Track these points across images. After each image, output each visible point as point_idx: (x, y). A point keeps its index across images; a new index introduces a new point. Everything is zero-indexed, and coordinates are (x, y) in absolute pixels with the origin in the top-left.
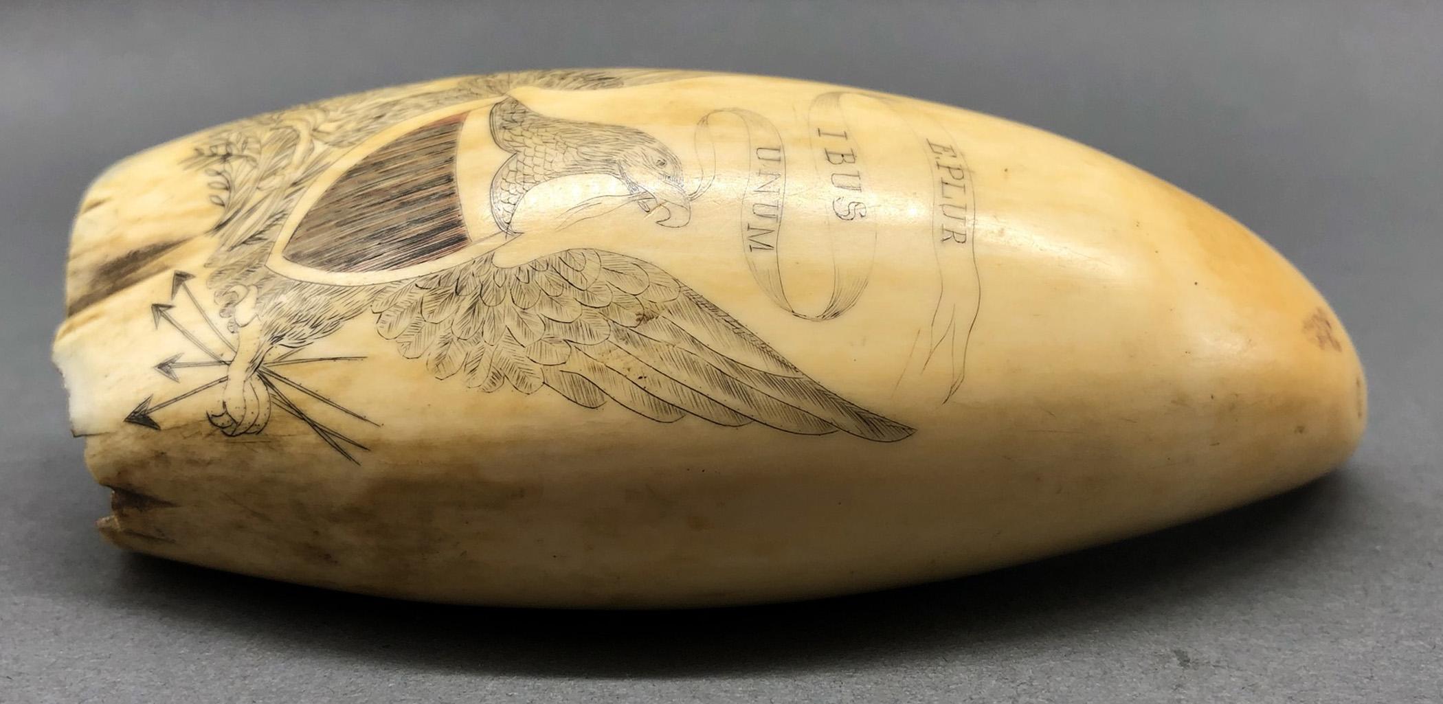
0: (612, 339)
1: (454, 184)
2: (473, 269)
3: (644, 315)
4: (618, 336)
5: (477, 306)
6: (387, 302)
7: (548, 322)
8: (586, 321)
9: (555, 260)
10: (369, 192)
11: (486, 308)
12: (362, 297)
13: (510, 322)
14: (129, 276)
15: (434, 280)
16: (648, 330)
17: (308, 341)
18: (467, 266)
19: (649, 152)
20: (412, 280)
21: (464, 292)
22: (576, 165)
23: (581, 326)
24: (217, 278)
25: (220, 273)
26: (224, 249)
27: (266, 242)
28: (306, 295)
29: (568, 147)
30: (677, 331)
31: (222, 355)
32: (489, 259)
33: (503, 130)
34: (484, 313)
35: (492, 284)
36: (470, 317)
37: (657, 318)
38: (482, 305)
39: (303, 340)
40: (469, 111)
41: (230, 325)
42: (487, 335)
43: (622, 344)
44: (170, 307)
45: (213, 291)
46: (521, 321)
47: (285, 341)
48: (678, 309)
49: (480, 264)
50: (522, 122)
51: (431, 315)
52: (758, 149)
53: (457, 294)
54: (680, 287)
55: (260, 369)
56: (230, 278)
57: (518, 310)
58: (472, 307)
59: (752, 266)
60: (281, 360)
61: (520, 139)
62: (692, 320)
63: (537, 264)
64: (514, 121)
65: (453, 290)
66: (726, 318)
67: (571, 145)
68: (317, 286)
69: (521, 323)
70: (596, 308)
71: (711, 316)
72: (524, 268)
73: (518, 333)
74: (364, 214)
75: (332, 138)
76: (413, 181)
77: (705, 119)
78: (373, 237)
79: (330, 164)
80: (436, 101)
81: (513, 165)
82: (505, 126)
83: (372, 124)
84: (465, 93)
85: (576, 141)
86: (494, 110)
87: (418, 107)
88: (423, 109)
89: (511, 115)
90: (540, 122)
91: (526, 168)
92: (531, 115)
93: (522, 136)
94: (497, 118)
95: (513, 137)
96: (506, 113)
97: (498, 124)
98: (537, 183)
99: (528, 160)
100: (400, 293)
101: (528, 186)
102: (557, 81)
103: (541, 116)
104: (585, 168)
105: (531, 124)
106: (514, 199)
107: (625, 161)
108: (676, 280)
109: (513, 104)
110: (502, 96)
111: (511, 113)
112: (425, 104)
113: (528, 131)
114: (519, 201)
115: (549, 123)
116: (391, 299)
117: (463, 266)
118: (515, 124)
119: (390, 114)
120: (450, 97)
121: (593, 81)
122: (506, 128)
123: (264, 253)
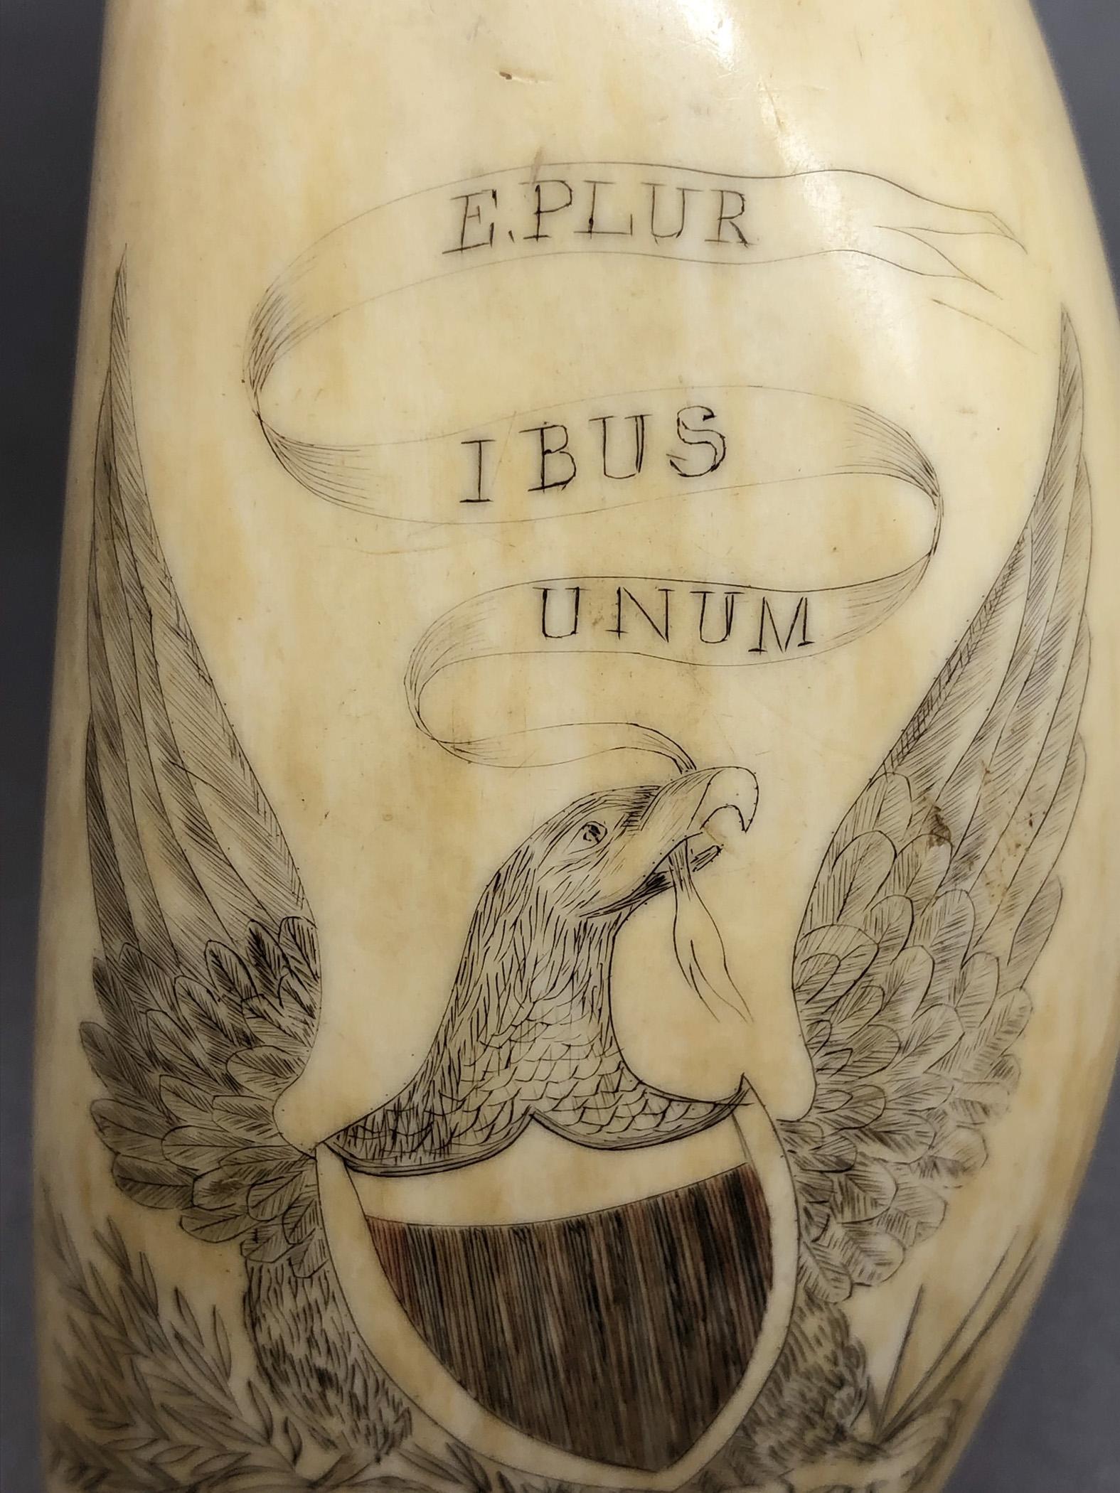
0: (967, 885)
1: (593, 1217)
2: (805, 1151)
3: (932, 833)
4: (965, 875)
5: (879, 1130)
6: (836, 1280)
7: (928, 1002)
8: (933, 935)
9: (808, 1012)
10: (566, 1363)
11: (887, 1113)
12: (812, 1324)
13: (917, 1069)
15: (812, 1212)
16: (958, 822)
17: (862, 1386)
18: (798, 1163)
19: (556, 859)
20: (802, 1247)
21: (850, 1157)
22: (583, 998)
23: (942, 943)
28: (773, 1412)
29: (527, 1019)
30: (963, 768)
32: (789, 1130)
33: (454, 1149)
34: (896, 1115)
35: (842, 1113)
36: (898, 1138)
37: (938, 809)
38: (881, 1121)
39: (859, 1394)
40: (366, 1218)
42: (933, 1102)
43: (979, 865)
46: (921, 1048)
47: (847, 1422)
48: (925, 773)
49: (798, 1140)
50: (431, 1113)
51: (880, 1202)
52: (545, 634)
53: (851, 1168)
54: (886, 773)
55: (877, 1443)
57: (899, 1058)
58: (881, 1138)
59: (844, 639)
61: (488, 1114)
62: (945, 745)
63: (815, 1040)
64: (427, 1130)
65: (842, 1177)
66: (943, 683)
67: (523, 1014)
69: (923, 1049)
70: (913, 922)
71: (939, 709)
72: (818, 1062)
73: (938, 1051)
74: (620, 1361)
75: (363, 1452)
76: (560, 1292)
77: (449, 747)
78: (685, 1334)
79: (451, 1442)
80: (296, 1282)
81: (566, 1117)
82: (437, 1145)
83: (346, 1389)
84: (275, 1229)
85: (513, 1005)
86: (373, 1171)
87: (310, 1312)
88: (326, 1303)
89: (399, 1137)
90: (437, 1079)
91: (576, 1093)
92: (410, 1098)
93: (478, 1109)
94: (406, 1162)
95: (477, 1127)
96: (388, 1147)
97: (427, 1159)
98: (622, 1066)
99: (554, 1091)
100: (824, 1264)
101: (627, 1083)
102: (259, 1052)
103: (418, 1078)
104: (595, 981)
105: (441, 1095)
106: (657, 1104)
107: (582, 904)
108: (871, 782)
109: (355, 1137)
110: (314, 1158)
111: (394, 1138)
112: (301, 1302)
113: (464, 1100)
114: (662, 1095)
115: (445, 1063)
116: (831, 1275)
117: (795, 1169)
118: (435, 1126)
119: (321, 1361)
120: (286, 1257)
121: (272, 978)
122: (446, 1141)
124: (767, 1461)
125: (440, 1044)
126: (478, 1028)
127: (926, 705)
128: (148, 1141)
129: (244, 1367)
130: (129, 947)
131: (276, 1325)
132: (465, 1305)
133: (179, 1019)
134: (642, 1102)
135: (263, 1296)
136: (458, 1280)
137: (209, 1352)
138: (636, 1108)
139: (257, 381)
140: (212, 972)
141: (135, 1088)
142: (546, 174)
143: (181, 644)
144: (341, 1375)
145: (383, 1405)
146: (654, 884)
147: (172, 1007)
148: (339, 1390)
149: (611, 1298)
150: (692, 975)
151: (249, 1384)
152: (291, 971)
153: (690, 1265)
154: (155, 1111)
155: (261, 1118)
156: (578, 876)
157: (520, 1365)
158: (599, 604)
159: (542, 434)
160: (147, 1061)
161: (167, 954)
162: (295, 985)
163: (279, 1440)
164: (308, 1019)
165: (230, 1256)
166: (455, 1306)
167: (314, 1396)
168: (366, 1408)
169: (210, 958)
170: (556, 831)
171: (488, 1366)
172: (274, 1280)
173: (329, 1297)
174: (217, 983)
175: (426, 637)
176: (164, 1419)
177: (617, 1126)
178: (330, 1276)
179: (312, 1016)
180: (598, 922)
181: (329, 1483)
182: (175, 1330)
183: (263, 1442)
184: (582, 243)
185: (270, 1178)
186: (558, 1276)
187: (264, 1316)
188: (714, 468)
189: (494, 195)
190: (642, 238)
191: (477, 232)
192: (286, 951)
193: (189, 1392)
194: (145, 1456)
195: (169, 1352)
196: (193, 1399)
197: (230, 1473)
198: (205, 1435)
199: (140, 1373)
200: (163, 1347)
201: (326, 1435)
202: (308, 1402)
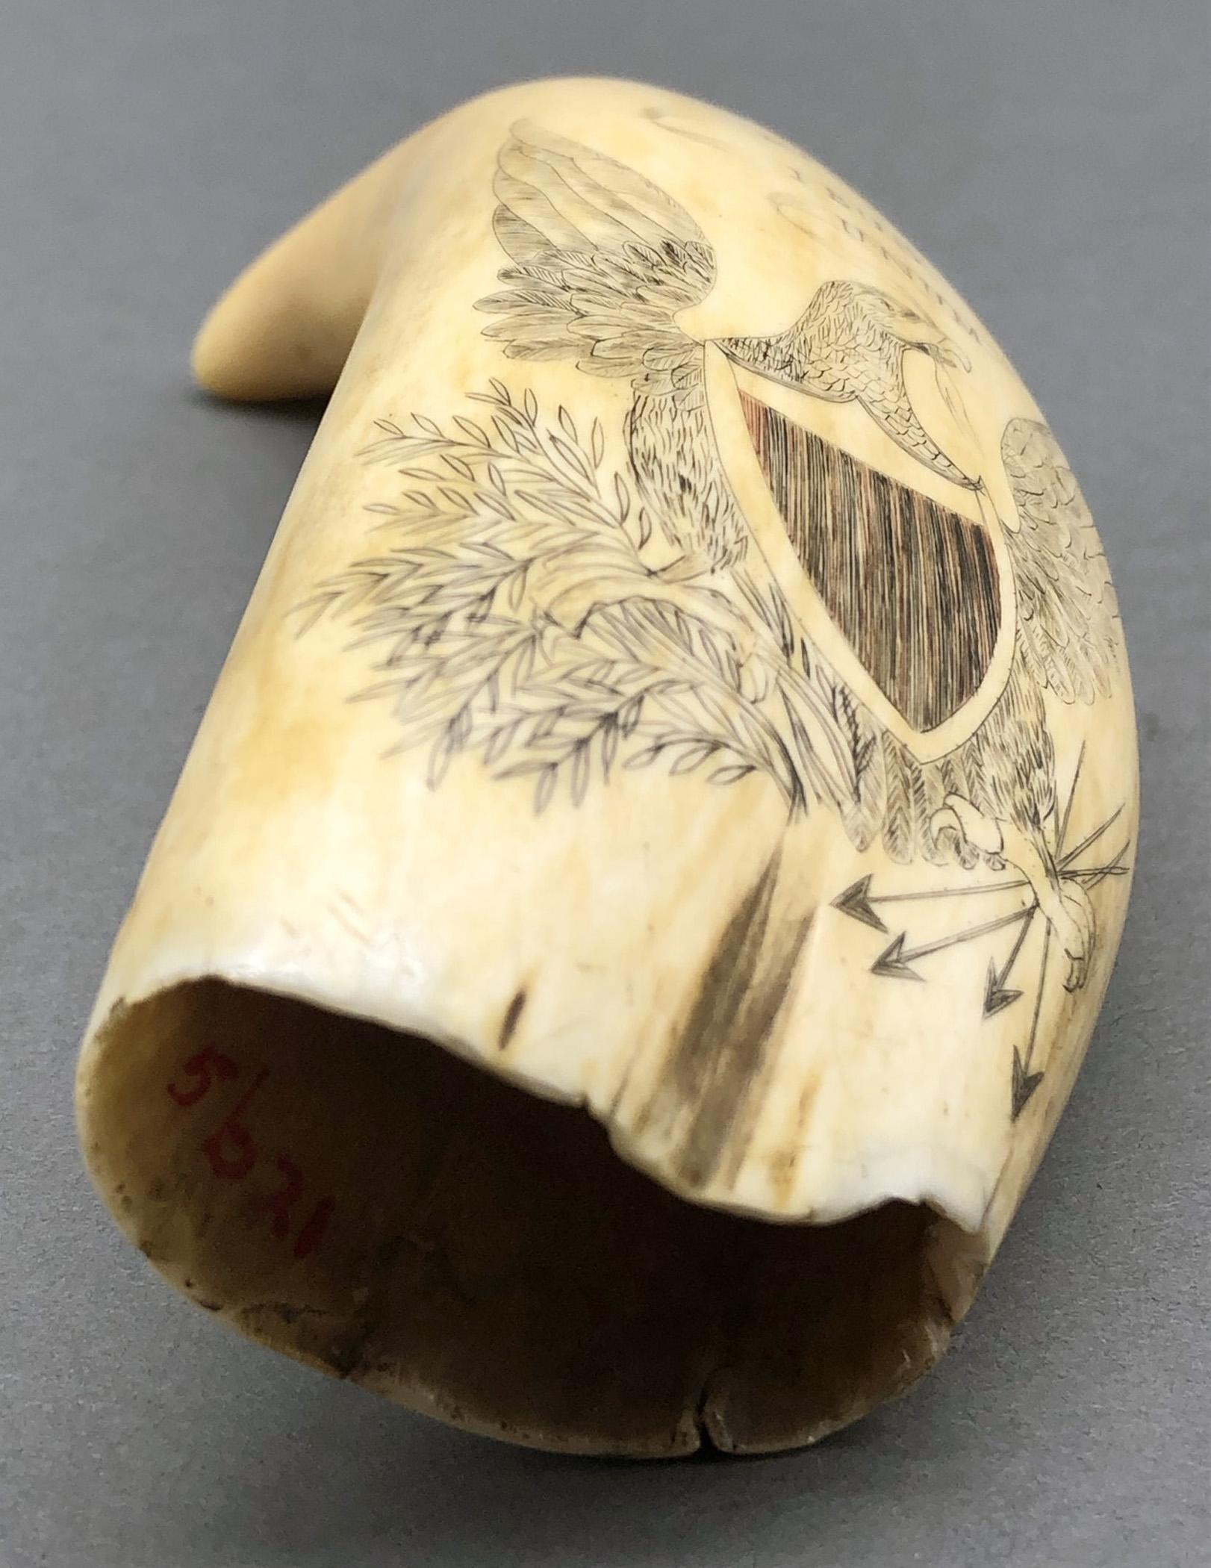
2: (1017, 553)
13: (1072, 579)
14: (744, 1006)
15: (1024, 598)
17: (1052, 785)
18: (1013, 556)
20: (1019, 618)
21: (1042, 586)
24: (899, 842)
25: (892, 833)
26: (849, 806)
31: (1024, 904)
32: (1008, 531)
33: (805, 383)
35: (1035, 554)
36: (1066, 607)
40: (739, 391)
41: (991, 864)
44: (901, 940)
45: (919, 860)
46: (1071, 570)
49: (1013, 543)
53: (1042, 592)
55: (1058, 869)
56: (912, 824)
57: (1062, 561)
60: (1060, 834)
61: (828, 378)
65: (1039, 592)
68: (990, 719)
69: (1073, 572)
73: (1080, 584)
75: (704, 558)
80: (676, 412)
81: (877, 413)
82: (793, 376)
83: (702, 499)
84: (665, 375)
85: (845, 338)
86: (748, 367)
87: (685, 433)
88: (698, 432)
89: (768, 358)
90: (796, 343)
91: (884, 404)
92: (777, 343)
93: (822, 373)
94: (771, 372)
95: (821, 381)
96: (759, 360)
97: (786, 378)
98: (911, 411)
99: (870, 395)
101: (914, 424)
102: (665, 288)
103: (783, 336)
105: (799, 352)
106: (932, 448)
109: (736, 346)
110: (703, 346)
111: (764, 357)
112: (677, 425)
113: (813, 362)
114: (935, 446)
115: (802, 337)
116: (1035, 657)
118: (793, 364)
119: (686, 472)
120: (672, 394)
121: (680, 261)
122: (801, 376)
123: (899, 754)
128: (551, 326)
129: (615, 459)
130: (546, 251)
131: (651, 436)
133: (595, 270)
134: (923, 440)
135: (645, 415)
137: (582, 449)
138: (920, 441)
140: (629, 254)
141: (544, 304)
144: (699, 488)
145: (729, 523)
146: (923, 349)
147: (590, 266)
148: (696, 498)
149: (900, 544)
151: (616, 475)
152: (693, 262)
154: (564, 309)
155: (663, 317)
160: (560, 290)
161: (589, 247)
162: (696, 268)
163: (631, 524)
164: (706, 282)
166: (796, 477)
167: (673, 495)
168: (714, 521)
169: (627, 248)
172: (657, 406)
173: (702, 428)
174: (632, 258)
176: (516, 502)
177: (908, 440)
178: (705, 415)
179: (709, 281)
180: (893, 338)
181: (666, 576)
182: (550, 433)
183: (617, 525)
185: (665, 348)
187: (642, 428)
192: (691, 253)
193: (552, 479)
194: (480, 538)
195: (539, 450)
196: (553, 485)
197: (571, 549)
198: (558, 515)
199: (498, 472)
200: (531, 447)
201: (674, 532)
202: (666, 498)
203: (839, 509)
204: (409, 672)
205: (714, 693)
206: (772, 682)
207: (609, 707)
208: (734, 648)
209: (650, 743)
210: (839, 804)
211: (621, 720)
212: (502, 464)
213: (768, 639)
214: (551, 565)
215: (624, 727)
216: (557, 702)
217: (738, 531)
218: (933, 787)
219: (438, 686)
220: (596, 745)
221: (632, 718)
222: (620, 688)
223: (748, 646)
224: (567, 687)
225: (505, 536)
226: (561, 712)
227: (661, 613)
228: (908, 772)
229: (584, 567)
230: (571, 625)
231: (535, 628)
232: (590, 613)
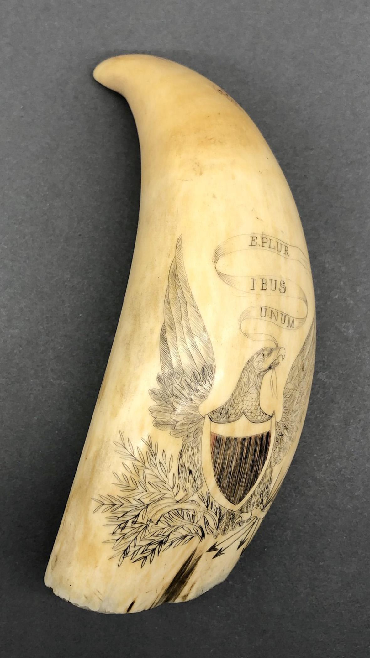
0: (304, 381)
1: (247, 438)
2: (278, 430)
3: (302, 368)
4: (304, 378)
6: (274, 461)
9: (284, 399)
10: (233, 472)
13: (293, 417)
15: (275, 444)
16: (305, 368)
19: (257, 360)
21: (283, 433)
22: (256, 389)
23: (300, 391)
27: (226, 514)
28: (256, 492)
29: (248, 392)
30: (307, 357)
32: (277, 424)
33: (230, 418)
34: (289, 426)
35: (284, 423)
37: (303, 364)
38: (287, 426)
39: (268, 491)
40: (211, 432)
44: (221, 549)
48: (303, 357)
49: (277, 427)
50: (228, 410)
51: (283, 444)
52: (261, 316)
53: (282, 435)
55: (265, 506)
57: (292, 413)
58: (287, 429)
59: (298, 328)
61: (237, 411)
62: (306, 352)
63: (284, 406)
64: (227, 413)
65: (281, 437)
67: (247, 390)
69: (294, 412)
70: (298, 386)
71: (306, 345)
72: (284, 410)
75: (191, 492)
76: (237, 455)
77: (245, 334)
78: (252, 469)
79: (208, 491)
80: (193, 447)
81: (248, 414)
82: (227, 417)
84: (192, 434)
85: (246, 388)
86: (216, 422)
87: (194, 454)
88: (197, 453)
89: (222, 414)
90: (231, 402)
91: (252, 409)
92: (225, 406)
93: (236, 410)
94: (221, 420)
95: (235, 414)
96: (219, 416)
97: (225, 420)
98: (259, 405)
99: (249, 408)
100: (274, 456)
101: (259, 409)
102: (199, 393)
103: (228, 402)
104: (259, 386)
105: (231, 406)
106: (262, 414)
107: (260, 369)
108: (298, 356)
109: (214, 413)
110: (204, 418)
111: (221, 414)
112: (192, 452)
113: (234, 408)
114: (263, 412)
115: (233, 399)
116: (274, 459)
117: (276, 433)
118: (228, 412)
119: (191, 468)
120: (192, 441)
121: (205, 377)
122: (229, 416)
123: (230, 513)
124: (251, 506)
125: (233, 394)
126: (240, 391)
127: (305, 343)
128: (166, 414)
129: (174, 469)
130: (171, 371)
131: (185, 458)
132: (222, 455)
133: (182, 386)
134: (260, 413)
135: (184, 451)
136: (223, 449)
137: (166, 466)
138: (259, 414)
139: (215, 261)
140: (192, 376)
141: (166, 402)
142: (264, 236)
143: (194, 309)
144: (194, 471)
145: (199, 480)
146: (270, 368)
147: (181, 383)
148: (193, 475)
150: (272, 388)
151: (174, 474)
152: (209, 376)
153: (257, 453)
154: (170, 407)
155: (196, 408)
156: (260, 363)
157: (226, 472)
158: (269, 312)
159: (263, 280)
160: (171, 395)
161: (182, 371)
162: (209, 379)
163: (175, 490)
164: (211, 387)
165: (180, 441)
166: (220, 454)
167: (187, 477)
168: (196, 481)
169: (192, 372)
170: (258, 354)
171: (221, 472)
172: (188, 447)
173: (198, 451)
174: (193, 378)
175: (243, 313)
176: (148, 485)
177: (256, 417)
178: (200, 446)
179: (211, 386)
180: (262, 373)
181: (180, 502)
182: (160, 461)
183: (171, 490)
184: (268, 249)
185: (194, 422)
186: (238, 451)
187: (183, 456)
188: (284, 292)
189: (257, 237)
190: (276, 251)
191: (254, 243)
192: (209, 372)
193: (158, 478)
194: (138, 497)
195: (156, 467)
196: (158, 479)
197: (160, 500)
198: (157, 489)
199: (145, 474)
200: (154, 466)
201: (185, 488)
202: (185, 478)
203: (230, 458)
204: (117, 537)
205: (187, 525)
206: (202, 515)
207: (161, 540)
208: (194, 513)
209: (170, 543)
210: (213, 533)
211: (164, 542)
212: (147, 471)
213: (203, 505)
214: (154, 505)
215: (164, 543)
216: (149, 542)
217: (201, 480)
218: (237, 515)
219: (123, 541)
220: (157, 550)
221: (166, 540)
222: (164, 534)
223: (198, 510)
224: (152, 538)
225: (144, 497)
226: (150, 544)
227: (178, 512)
228: (232, 516)
229: (161, 504)
230: (155, 522)
231: (147, 524)
232: (161, 517)
